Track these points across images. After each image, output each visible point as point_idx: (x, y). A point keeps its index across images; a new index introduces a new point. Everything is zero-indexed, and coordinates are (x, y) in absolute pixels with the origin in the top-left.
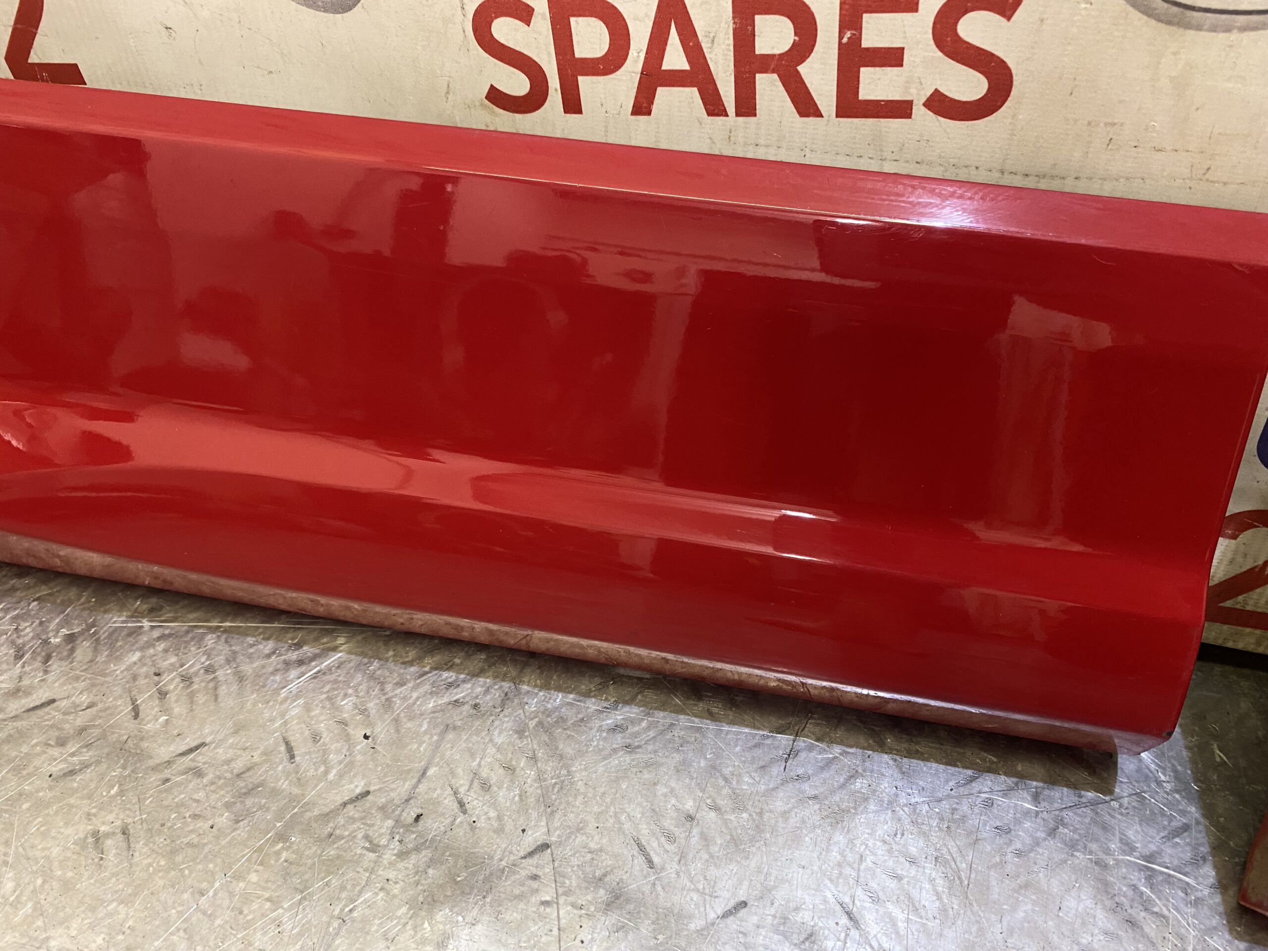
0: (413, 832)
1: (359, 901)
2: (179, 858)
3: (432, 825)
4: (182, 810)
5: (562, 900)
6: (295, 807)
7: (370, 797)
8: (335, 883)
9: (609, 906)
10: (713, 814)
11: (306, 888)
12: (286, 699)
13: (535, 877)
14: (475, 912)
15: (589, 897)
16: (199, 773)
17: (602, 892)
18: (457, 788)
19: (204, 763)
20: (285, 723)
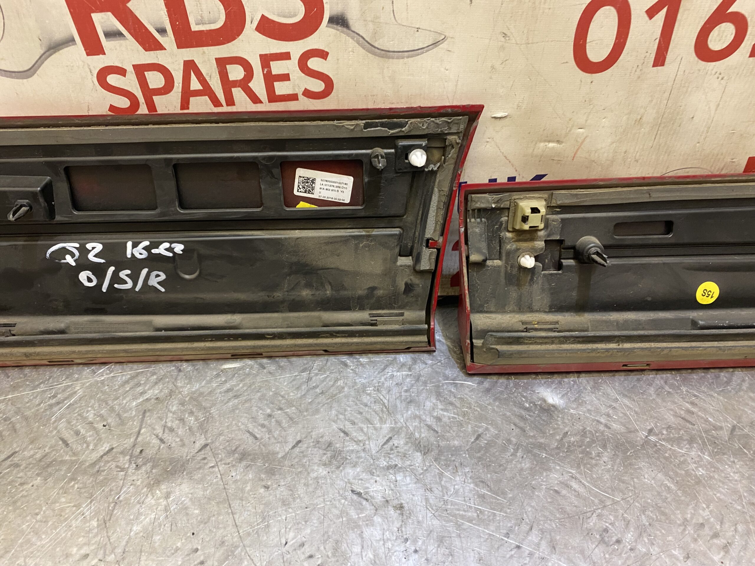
0: (140, 458)
1: (122, 492)
2: (19, 504)
3: (149, 452)
4: (13, 483)
5: (219, 464)
6: (75, 465)
7: (114, 450)
8: (107, 490)
9: (241, 460)
10: (279, 412)
11: (92, 496)
12: (55, 421)
13: (204, 459)
14: (179, 480)
15: (231, 459)
16: (17, 466)
17: (236, 455)
18: (158, 434)
19: (19, 460)
20: (58, 432)
